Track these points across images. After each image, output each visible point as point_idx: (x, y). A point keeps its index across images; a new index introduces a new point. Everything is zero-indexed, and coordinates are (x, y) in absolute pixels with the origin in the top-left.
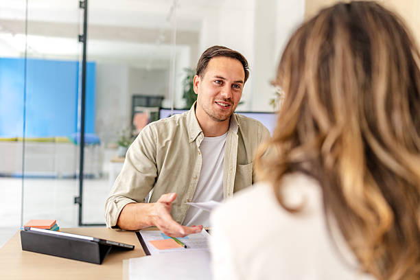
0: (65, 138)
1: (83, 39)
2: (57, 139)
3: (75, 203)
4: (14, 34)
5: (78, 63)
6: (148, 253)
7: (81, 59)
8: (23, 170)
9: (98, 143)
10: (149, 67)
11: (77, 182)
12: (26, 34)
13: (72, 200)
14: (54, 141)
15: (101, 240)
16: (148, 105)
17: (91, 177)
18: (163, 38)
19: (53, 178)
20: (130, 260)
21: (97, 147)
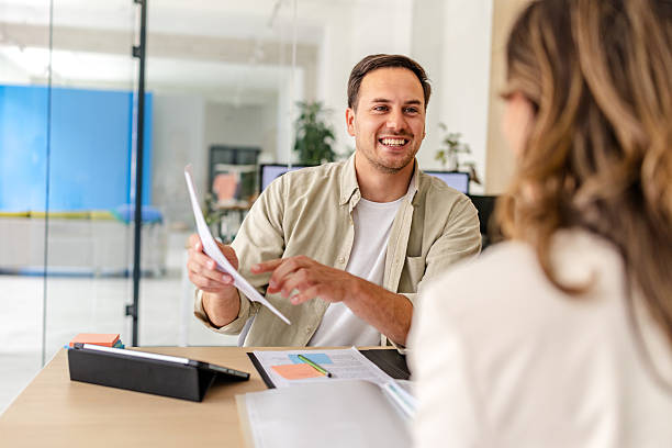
0: (106, 213)
1: (139, 52)
2: (94, 214)
3: (128, 314)
4: (22, 46)
5: (131, 95)
6: (271, 386)
7: (136, 89)
8: (46, 264)
9: (159, 220)
10: (237, 101)
11: (130, 283)
12: (51, 47)
13: (122, 310)
14: (88, 218)
15: (201, 363)
16: (235, 162)
17: (150, 275)
18: (260, 53)
19: (90, 276)
20: (247, 394)
21: (157, 228)
